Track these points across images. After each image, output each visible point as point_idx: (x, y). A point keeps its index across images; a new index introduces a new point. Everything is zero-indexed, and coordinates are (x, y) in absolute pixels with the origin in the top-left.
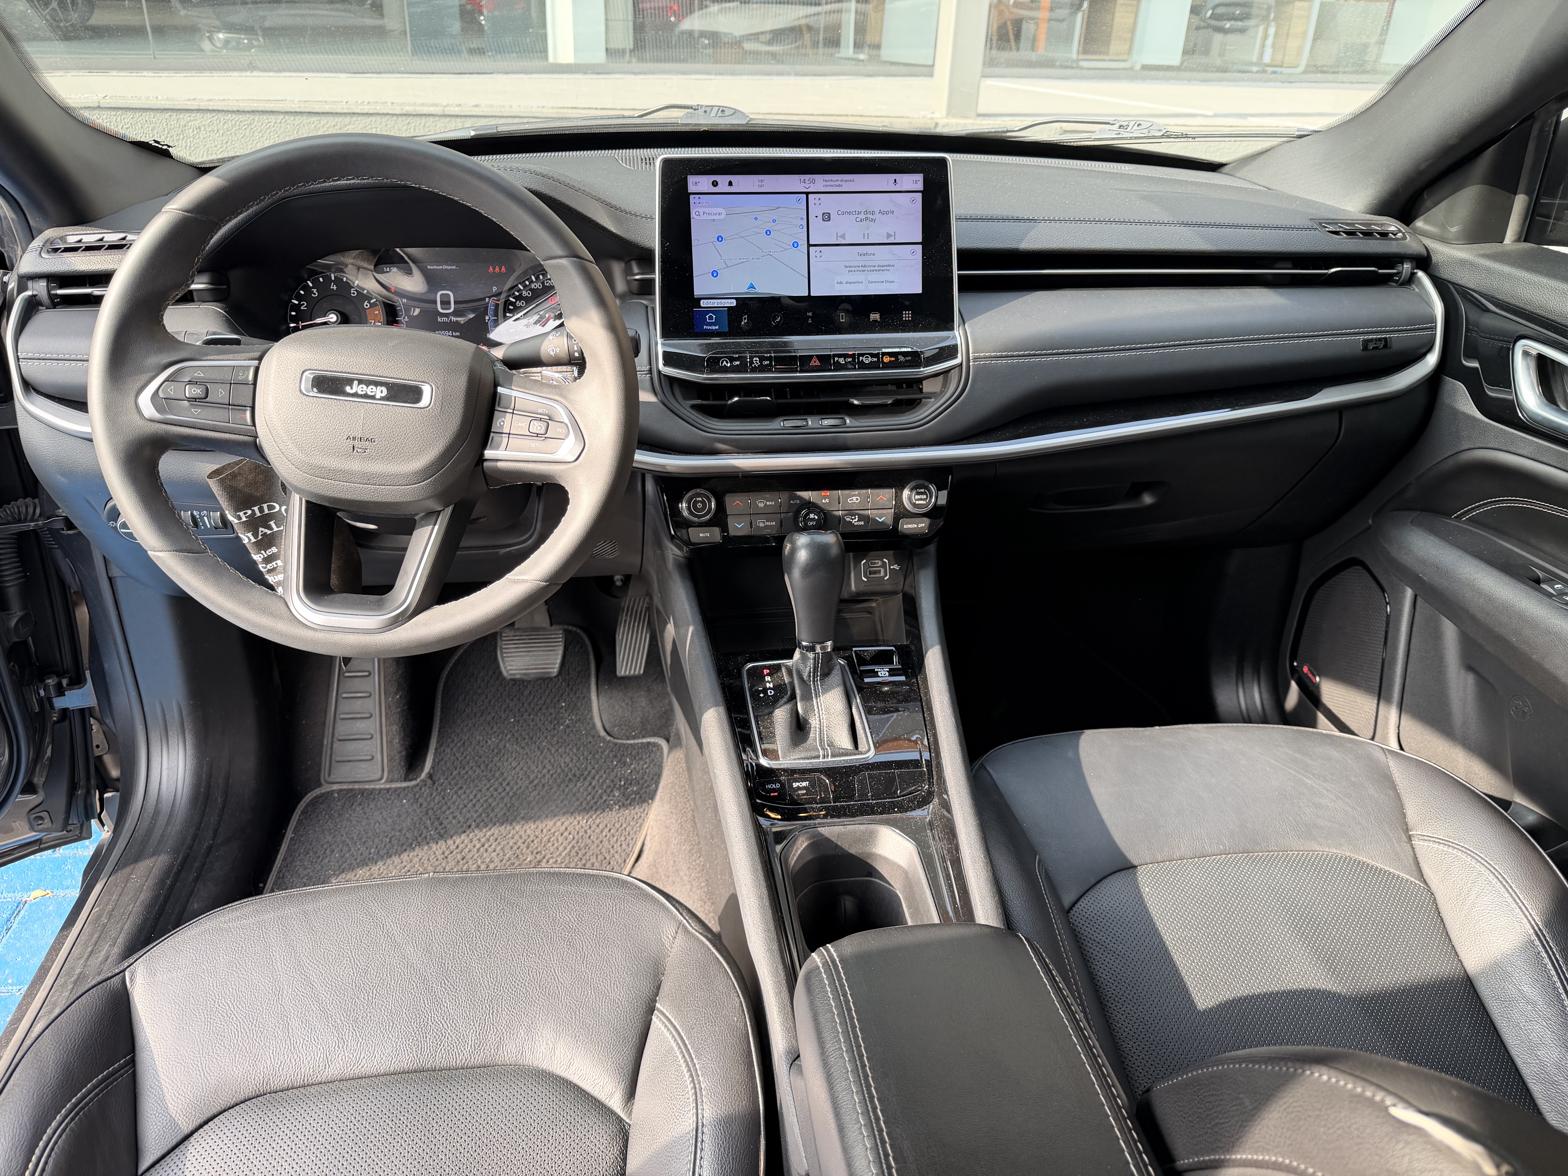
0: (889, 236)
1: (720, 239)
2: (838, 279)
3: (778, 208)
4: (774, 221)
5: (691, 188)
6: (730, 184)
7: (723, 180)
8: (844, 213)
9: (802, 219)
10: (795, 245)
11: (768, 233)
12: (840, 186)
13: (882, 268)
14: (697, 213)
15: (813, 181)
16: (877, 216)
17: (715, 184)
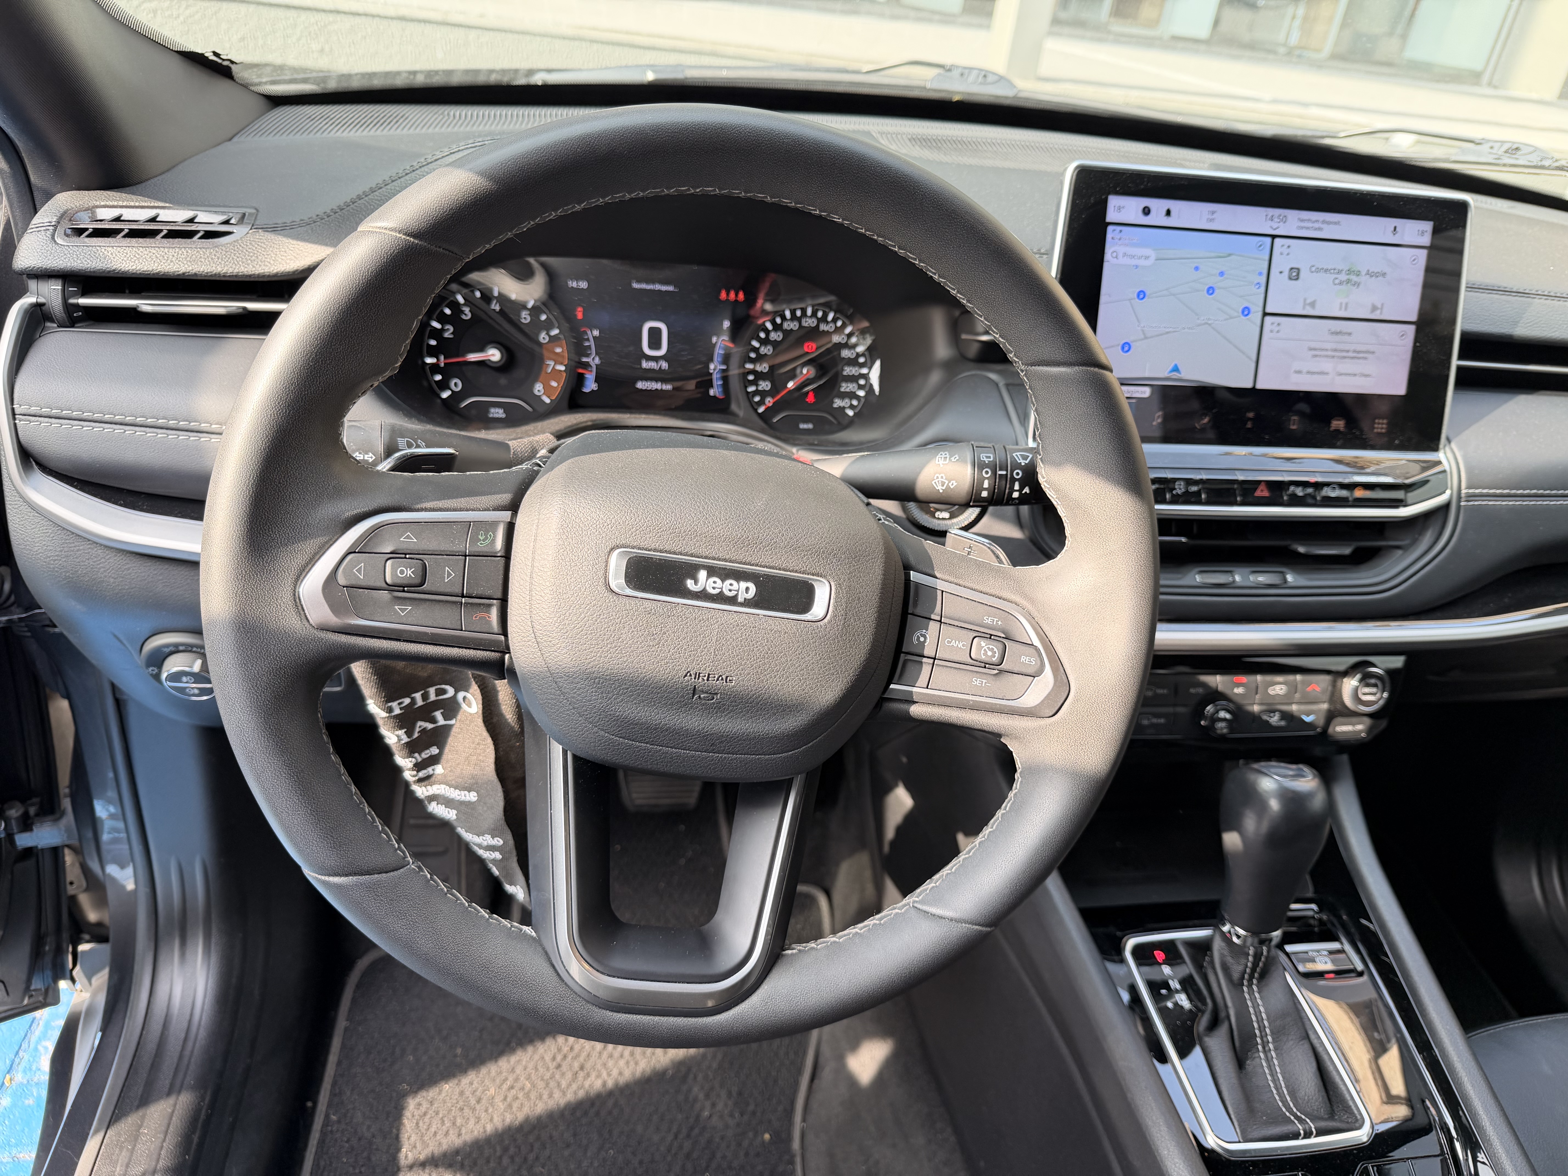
0: (1374, 308)
1: (1142, 295)
2: (1296, 366)
3: (1230, 255)
4: (1222, 274)
5: (1112, 215)
6: (1168, 213)
7: (1158, 205)
8: (1318, 270)
9: (1260, 274)
10: (1246, 311)
11: (1211, 290)
12: (1320, 229)
13: (1359, 355)
14: (1115, 254)
15: (1284, 220)
16: (1363, 279)
17: (1146, 211)
